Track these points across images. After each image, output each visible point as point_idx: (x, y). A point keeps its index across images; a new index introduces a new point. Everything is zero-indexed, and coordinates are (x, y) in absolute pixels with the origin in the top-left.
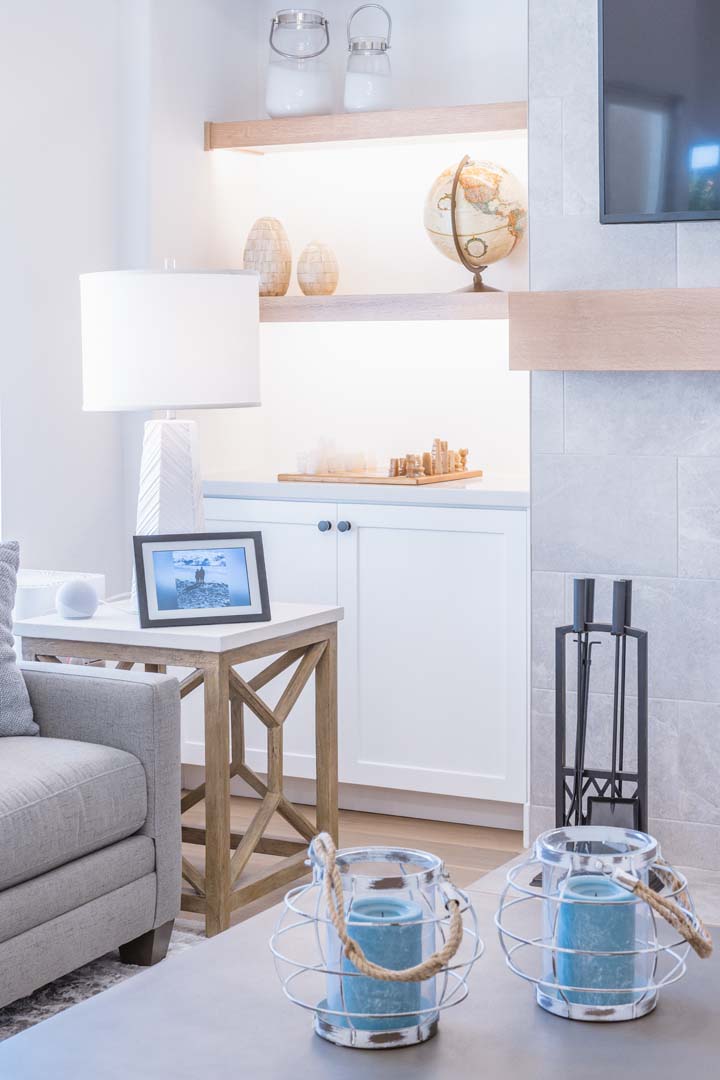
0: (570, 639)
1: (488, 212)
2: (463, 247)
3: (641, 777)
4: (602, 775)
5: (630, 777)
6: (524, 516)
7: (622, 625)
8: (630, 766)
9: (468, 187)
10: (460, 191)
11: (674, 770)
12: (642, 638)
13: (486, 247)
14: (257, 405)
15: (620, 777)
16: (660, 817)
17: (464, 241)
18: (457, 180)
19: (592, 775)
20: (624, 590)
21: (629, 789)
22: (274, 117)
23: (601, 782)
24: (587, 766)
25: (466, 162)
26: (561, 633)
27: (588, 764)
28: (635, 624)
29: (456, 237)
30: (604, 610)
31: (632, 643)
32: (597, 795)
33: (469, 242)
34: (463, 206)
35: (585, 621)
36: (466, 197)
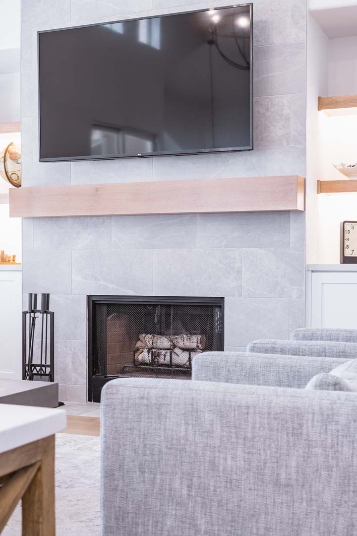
0: (28, 315)
1: (18, 163)
2: (9, 177)
3: (52, 366)
4: (38, 366)
5: (48, 366)
6: (20, 274)
7: (46, 309)
8: (48, 363)
9: (11, 154)
10: (8, 155)
11: (70, 366)
12: (52, 314)
13: (18, 177)
15: (45, 366)
16: (66, 384)
17: (9, 174)
18: (7, 150)
19: (35, 366)
20: (46, 297)
21: (48, 370)
23: (38, 368)
24: (33, 363)
25: (11, 144)
26: (24, 314)
28: (51, 309)
29: (6, 172)
32: (37, 373)
33: (11, 174)
34: (9, 161)
35: (32, 309)
36: (10, 157)
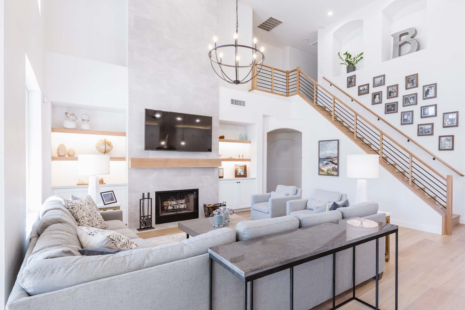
1: (110, 146)
2: (106, 151)
5: (150, 216)
8: (150, 214)
9: (107, 143)
12: (151, 199)
13: (109, 151)
14: (110, 174)
15: (149, 216)
18: (105, 142)
20: (149, 194)
21: (150, 217)
22: (65, 128)
23: (146, 217)
26: (140, 200)
27: (145, 215)
28: (150, 198)
29: (105, 149)
30: (146, 196)
31: (150, 200)
34: (107, 145)
35: (144, 198)
